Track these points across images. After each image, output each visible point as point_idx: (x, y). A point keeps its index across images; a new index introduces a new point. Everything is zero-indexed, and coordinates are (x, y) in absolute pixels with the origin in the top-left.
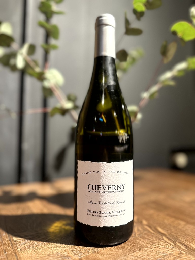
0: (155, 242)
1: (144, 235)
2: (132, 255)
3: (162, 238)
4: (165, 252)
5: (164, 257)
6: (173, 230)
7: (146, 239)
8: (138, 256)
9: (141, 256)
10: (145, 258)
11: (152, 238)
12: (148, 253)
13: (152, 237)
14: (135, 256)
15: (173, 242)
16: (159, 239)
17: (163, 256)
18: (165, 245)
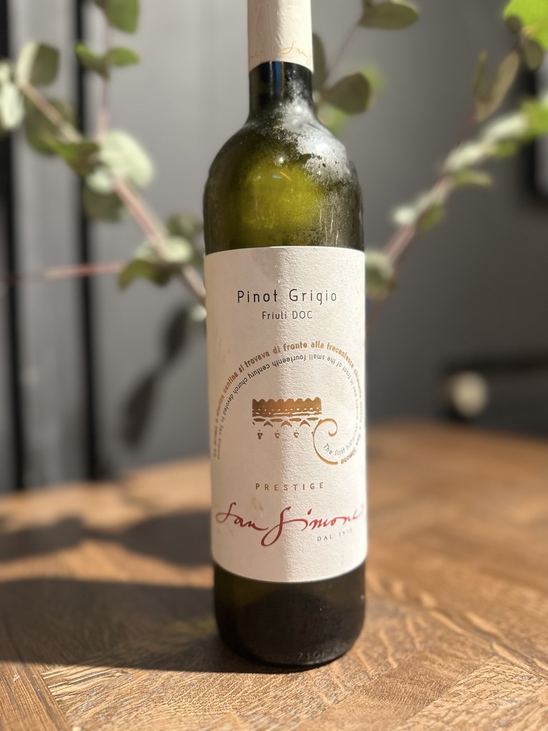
0: (476, 663)
1: (438, 644)
2: (424, 716)
3: (492, 648)
4: (512, 695)
5: (515, 714)
6: (513, 620)
7: (447, 655)
8: (442, 715)
9: (451, 714)
10: (465, 723)
11: (464, 652)
12: (467, 703)
13: (461, 649)
14: (433, 718)
15: (526, 660)
16: (484, 653)
17: (511, 709)
18: (508, 672)
